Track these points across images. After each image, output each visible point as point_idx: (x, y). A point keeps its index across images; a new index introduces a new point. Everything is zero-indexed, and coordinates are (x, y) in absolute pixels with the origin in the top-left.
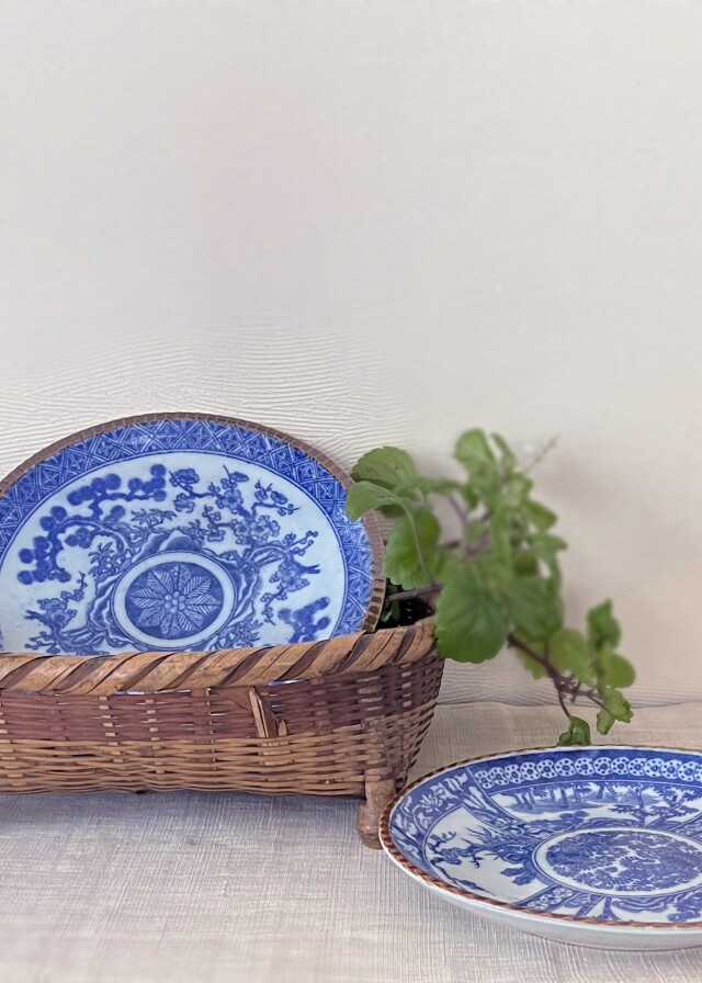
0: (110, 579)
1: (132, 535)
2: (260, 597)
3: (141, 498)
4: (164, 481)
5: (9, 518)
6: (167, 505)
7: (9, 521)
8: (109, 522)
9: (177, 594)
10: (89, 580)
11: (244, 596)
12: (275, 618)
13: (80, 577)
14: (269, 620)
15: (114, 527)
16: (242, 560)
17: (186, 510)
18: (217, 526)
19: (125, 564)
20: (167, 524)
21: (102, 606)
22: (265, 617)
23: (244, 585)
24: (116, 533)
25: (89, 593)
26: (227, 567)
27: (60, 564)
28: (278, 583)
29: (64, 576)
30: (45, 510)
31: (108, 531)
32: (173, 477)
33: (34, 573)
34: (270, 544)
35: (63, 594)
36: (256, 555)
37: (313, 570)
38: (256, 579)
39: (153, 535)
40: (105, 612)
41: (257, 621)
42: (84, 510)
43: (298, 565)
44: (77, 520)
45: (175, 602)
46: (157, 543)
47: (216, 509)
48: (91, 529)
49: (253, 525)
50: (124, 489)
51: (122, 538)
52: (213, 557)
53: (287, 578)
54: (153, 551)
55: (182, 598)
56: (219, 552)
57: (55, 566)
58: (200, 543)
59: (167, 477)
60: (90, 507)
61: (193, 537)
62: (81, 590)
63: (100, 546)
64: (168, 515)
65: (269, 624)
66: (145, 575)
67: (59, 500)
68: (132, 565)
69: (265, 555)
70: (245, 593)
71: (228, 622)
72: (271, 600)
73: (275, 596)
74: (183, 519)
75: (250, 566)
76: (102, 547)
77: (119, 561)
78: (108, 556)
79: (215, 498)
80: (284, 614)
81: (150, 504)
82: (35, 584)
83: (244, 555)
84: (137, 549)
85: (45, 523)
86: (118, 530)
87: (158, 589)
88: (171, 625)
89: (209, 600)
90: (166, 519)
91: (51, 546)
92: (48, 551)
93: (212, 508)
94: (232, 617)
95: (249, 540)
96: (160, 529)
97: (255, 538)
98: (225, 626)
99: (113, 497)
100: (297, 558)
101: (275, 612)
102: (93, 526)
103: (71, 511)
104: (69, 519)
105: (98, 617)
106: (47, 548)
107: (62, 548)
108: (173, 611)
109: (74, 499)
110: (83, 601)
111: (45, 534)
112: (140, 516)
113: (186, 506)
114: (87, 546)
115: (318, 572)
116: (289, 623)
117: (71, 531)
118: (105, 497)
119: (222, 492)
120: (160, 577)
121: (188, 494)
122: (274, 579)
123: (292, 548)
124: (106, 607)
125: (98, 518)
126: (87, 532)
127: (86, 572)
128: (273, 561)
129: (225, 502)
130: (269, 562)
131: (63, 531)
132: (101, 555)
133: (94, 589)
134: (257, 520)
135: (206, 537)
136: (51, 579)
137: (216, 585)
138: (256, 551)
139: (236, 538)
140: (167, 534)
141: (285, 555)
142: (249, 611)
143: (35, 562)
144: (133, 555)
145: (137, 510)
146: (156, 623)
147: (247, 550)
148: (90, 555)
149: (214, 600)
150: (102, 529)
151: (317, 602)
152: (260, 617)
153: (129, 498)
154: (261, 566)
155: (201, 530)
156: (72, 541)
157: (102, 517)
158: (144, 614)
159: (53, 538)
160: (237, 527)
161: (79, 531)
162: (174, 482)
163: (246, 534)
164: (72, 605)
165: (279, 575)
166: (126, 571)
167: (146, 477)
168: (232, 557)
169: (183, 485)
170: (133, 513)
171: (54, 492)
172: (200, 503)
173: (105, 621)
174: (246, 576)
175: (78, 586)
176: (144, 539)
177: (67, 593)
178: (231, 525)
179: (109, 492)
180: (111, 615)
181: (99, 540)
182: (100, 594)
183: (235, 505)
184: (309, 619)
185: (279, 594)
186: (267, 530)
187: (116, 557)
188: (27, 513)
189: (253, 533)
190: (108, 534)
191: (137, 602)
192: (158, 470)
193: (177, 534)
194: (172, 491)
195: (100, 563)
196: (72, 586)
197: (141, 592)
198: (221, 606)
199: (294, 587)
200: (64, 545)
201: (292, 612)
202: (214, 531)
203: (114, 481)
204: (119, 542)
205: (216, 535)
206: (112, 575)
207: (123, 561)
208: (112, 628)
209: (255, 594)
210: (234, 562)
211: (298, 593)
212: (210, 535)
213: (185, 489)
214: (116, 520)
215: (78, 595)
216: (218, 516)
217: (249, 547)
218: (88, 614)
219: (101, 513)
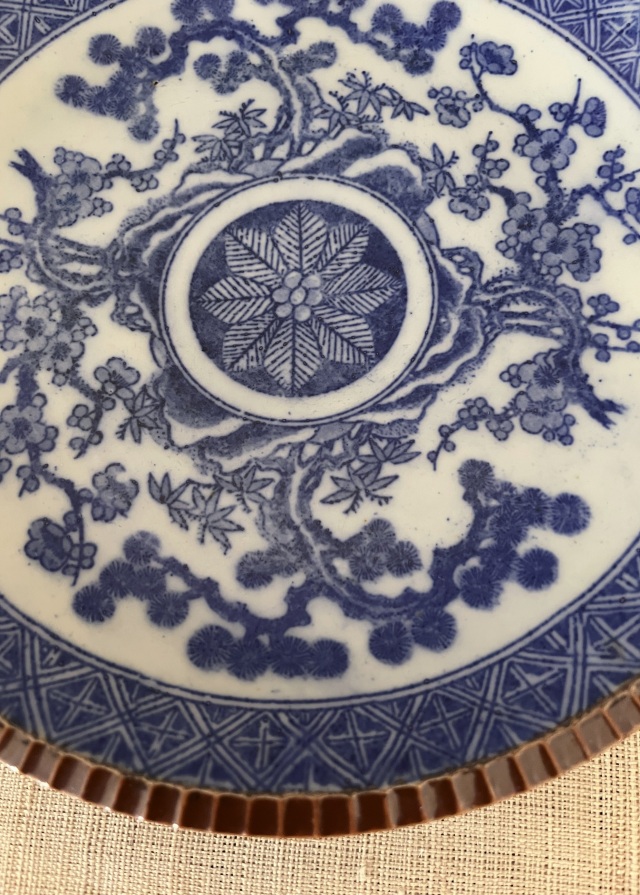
0: (382, 418)
1: (268, 492)
2: (154, 194)
3: (182, 570)
4: (107, 574)
5: (533, 679)
6: (147, 516)
7: (539, 672)
8: (293, 559)
9: (282, 312)
10: (426, 439)
11: (178, 217)
12: (166, 132)
13: (444, 456)
14: (178, 137)
15: (290, 536)
16: (117, 290)
17: (122, 478)
18: (98, 396)
19: (331, 436)
20: (181, 469)
21: (440, 362)
22: (179, 149)
23: (157, 239)
24: (297, 520)
25: (446, 408)
26: (155, 298)
27: (464, 515)
28: (105, 195)
29: (475, 476)
30: (424, 665)
31: (308, 535)
32: (80, 567)
33: (541, 521)
34: (44, 280)
35: (502, 434)
36: (88, 279)
37: (27, 166)
38: (129, 235)
39: (231, 464)
40: (445, 345)
41: (198, 150)
42: (326, 621)
43: (40, 200)
44: (356, 604)
45: (298, 297)
46: (234, 442)
47: (67, 434)
48: (343, 567)
49: (35, 345)
50: (200, 615)
51: (293, 499)
52: (159, 337)
53: (81, 191)
54: (257, 429)
55: (279, 296)
56: (142, 339)
57: (481, 514)
58: (156, 383)
59: (89, 577)
60: (307, 620)
61: (160, 405)
62: (461, 422)
63: (352, 508)
64: (164, 493)
65: (183, 129)
66: (310, 389)
67: (369, 675)
68: (317, 424)
69: (74, 267)
70: (169, 222)
71: (243, 186)
72: (141, 173)
73: (129, 175)
74: (144, 459)
75: (118, 265)
76: (346, 504)
77: (338, 449)
78: (353, 474)
79: (47, 458)
80: (143, 132)
81: (178, 543)
82: (552, 489)
83: (106, 296)
84: (283, 454)
85: (439, 634)
86: (286, 523)
87: (308, 345)
88: (342, 250)
89: (237, 258)
90: (176, 483)
91: (459, 570)
92: (474, 562)
93: (71, 444)
94: (228, 191)
95: (71, 318)
96: (203, 470)
97: (57, 316)
98: (255, 181)
99: (239, 612)
100: (29, 214)
101: (156, 143)
102: (332, 570)
103: (355, 635)
104: (374, 617)
105: (463, 341)
106: (474, 569)
107: (437, 552)
108: (314, 280)
109: (331, 659)
110: (473, 395)
111: (457, 609)
112: (219, 530)
113: (112, 485)
114: (378, 526)
115: (24, 154)
116: (152, 109)
117: (389, 586)
118: (255, 624)
119: (21, 459)
120: (287, 366)
121: (86, 511)
122: (102, 208)
123: (19, 240)
124: (434, 357)
125: (308, 583)
126: (355, 564)
127: (422, 462)
128: (71, 244)
129: (37, 435)
130: (80, 247)
131: (409, 595)
132: (366, 484)
133: (431, 410)
134: (19, 349)
135: (137, 388)
136: (508, 487)
137: (204, 278)
138: (78, 288)
139: (89, 342)
140: (203, 447)
141: (40, 239)
142: (194, 181)
143: (523, 548)
144: (301, 446)
145: (213, 547)
146: (363, 273)
147: (94, 301)
148: (387, 499)
149: (230, 253)
150: (318, 549)
151: (78, 103)
152: (187, 155)
153: (207, 589)
154: (98, 251)
155: (132, 411)
156: (403, 559)
157: (298, 579)
158: (370, 303)
159: (444, 590)
160: (64, 366)
161: (371, 575)
162: (85, 554)
163: (65, 337)
164: (500, 396)
165: (86, 207)
166: (341, 419)
167: (131, 611)
168: (130, 310)
169: (75, 537)
170: (227, 546)
171: (373, 700)
172: (81, 471)
173: (455, 323)
174: (140, 251)
175: (461, 437)
176: (251, 467)
177: (494, 432)
178: (71, 377)
179: (237, 631)
180: (435, 334)
181: (343, 523)
182: (426, 394)
183: (28, 414)
184: (117, 84)
185: (119, 173)
186: (23, 314)
187: (335, 462)
188: (478, 674)
189: (51, 328)
190: (315, 526)
191: (366, 337)
192: (92, 607)
193: (184, 434)
194: (108, 540)
195: (379, 468)
196: (474, 444)
197: (343, 355)
198: (227, 230)
199: (85, 166)
200: (426, 558)
201: (130, 123)
202: (110, 389)
203: (204, 650)
204: (306, 492)
205: (116, 376)
206: (372, 425)
207: (330, 445)
208: (454, 302)
209: (157, 207)
210: (135, 297)
211: (89, 150)
212: (127, 386)
213: (79, 524)
214: (273, 552)
215: (475, 414)
216: (75, 417)
217: (83, 306)
218: (480, 359)
219: (291, 590)
